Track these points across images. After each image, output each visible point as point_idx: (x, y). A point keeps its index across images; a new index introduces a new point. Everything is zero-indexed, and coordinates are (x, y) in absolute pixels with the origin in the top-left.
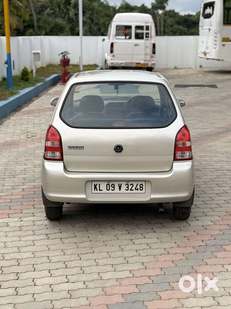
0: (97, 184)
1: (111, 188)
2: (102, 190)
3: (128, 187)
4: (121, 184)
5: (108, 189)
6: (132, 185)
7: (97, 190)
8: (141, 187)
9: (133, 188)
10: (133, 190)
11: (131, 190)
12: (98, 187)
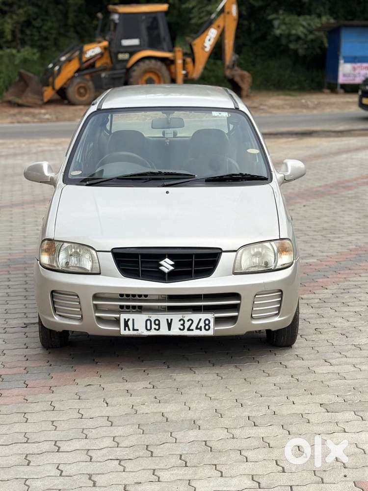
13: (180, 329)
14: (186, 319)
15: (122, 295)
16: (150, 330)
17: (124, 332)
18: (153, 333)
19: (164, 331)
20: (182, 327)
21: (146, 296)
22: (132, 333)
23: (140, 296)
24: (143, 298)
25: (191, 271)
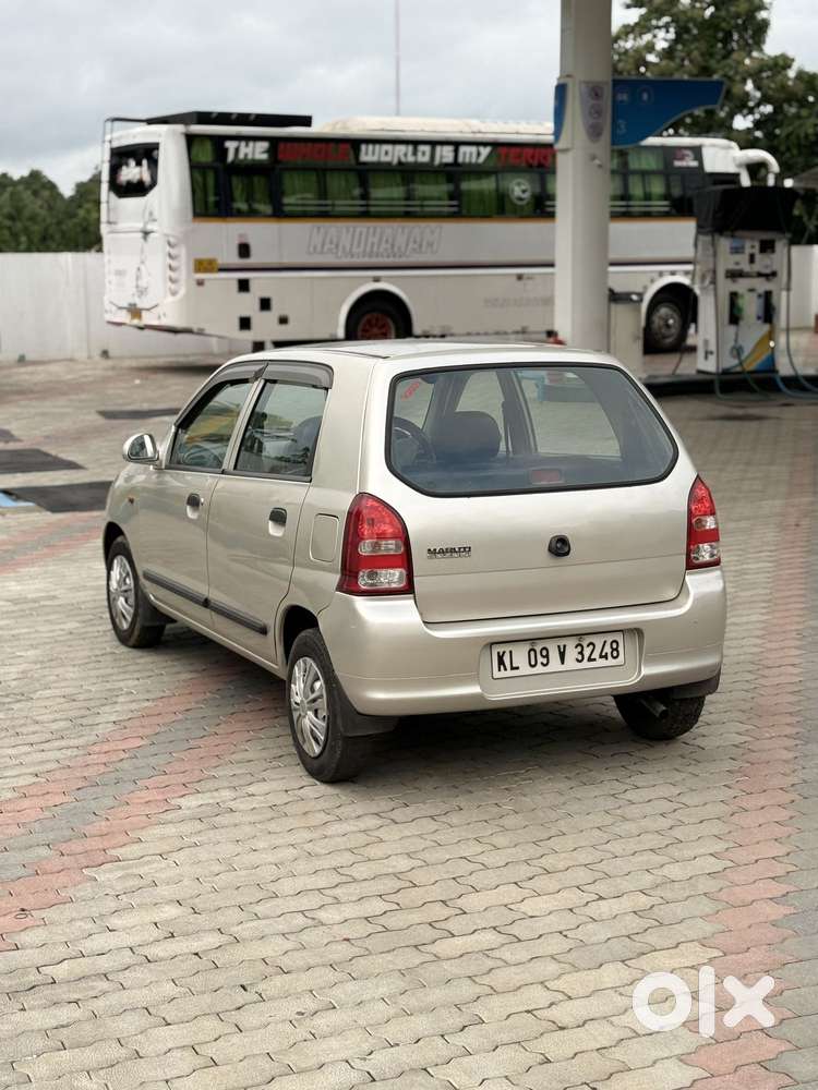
0: (504, 653)
1: (540, 659)
2: (517, 668)
3: (581, 653)
4: (565, 646)
5: (533, 663)
6: (591, 647)
7: (505, 669)
8: (613, 650)
9: (596, 655)
10: (595, 660)
11: (590, 660)
12: (506, 659)
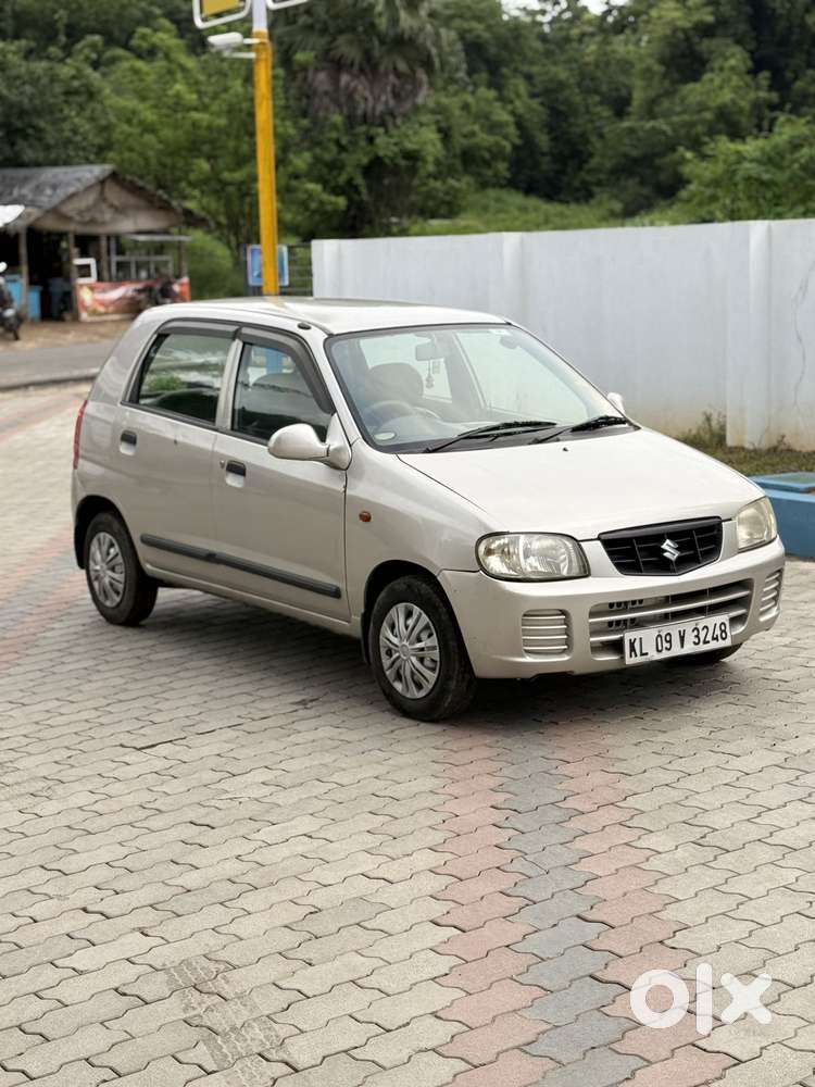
13: (695, 643)
14: (700, 627)
15: (611, 605)
16: (660, 651)
17: (630, 660)
18: (665, 655)
19: (677, 651)
20: (697, 641)
21: (641, 601)
22: (639, 659)
23: (634, 602)
24: (638, 605)
25: (696, 554)
